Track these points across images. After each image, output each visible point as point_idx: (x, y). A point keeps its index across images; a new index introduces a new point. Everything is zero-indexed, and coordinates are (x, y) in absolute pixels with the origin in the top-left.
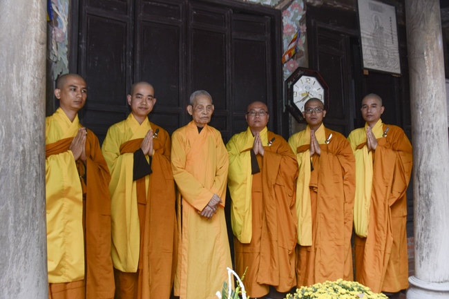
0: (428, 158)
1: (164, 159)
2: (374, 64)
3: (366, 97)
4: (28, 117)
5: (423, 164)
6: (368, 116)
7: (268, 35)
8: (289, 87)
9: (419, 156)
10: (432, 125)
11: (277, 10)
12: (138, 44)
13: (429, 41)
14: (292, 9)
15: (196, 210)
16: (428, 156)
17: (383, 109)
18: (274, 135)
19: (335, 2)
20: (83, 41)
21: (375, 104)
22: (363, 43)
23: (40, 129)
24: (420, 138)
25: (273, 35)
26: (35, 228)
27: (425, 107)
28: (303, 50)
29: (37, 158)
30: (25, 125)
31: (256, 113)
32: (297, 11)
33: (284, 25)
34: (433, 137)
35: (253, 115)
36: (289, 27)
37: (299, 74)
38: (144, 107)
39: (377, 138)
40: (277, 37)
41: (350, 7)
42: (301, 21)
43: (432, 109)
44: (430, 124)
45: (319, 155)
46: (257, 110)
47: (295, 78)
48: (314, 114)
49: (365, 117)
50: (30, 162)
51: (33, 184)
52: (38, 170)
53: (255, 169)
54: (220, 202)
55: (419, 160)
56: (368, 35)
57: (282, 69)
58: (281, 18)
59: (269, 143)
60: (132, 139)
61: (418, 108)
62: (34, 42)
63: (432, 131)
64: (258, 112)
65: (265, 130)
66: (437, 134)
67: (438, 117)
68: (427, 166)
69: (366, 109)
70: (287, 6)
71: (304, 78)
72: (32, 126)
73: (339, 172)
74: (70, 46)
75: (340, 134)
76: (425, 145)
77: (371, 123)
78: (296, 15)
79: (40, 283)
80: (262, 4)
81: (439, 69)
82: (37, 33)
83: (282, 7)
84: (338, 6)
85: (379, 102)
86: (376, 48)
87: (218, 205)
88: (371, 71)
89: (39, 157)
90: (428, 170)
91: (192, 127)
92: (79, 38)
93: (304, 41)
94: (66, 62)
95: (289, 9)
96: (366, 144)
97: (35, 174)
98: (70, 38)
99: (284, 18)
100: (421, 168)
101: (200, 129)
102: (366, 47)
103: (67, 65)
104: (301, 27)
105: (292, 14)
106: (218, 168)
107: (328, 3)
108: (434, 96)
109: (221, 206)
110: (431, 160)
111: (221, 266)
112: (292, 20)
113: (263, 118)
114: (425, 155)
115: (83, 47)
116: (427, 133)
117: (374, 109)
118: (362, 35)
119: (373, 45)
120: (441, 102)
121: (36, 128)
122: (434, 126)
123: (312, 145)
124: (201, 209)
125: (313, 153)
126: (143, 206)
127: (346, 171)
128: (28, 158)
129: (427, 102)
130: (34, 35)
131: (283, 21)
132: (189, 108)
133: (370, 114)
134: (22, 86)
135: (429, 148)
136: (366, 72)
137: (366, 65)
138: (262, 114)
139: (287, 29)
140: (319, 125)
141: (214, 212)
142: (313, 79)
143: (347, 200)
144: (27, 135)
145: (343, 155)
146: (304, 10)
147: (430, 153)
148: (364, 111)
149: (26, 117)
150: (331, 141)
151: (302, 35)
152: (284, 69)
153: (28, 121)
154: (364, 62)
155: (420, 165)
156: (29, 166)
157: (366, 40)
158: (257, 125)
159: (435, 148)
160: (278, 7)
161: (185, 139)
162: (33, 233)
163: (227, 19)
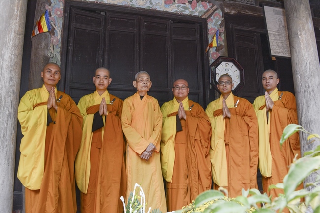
0: (307, 110)
1: (116, 118)
2: (279, 52)
3: (265, 72)
4: (6, 77)
5: (304, 116)
6: (267, 85)
7: (198, 36)
8: (212, 70)
9: (301, 110)
10: (309, 85)
11: (203, 18)
12: (107, 45)
13: (301, 25)
14: (214, 18)
15: (138, 154)
16: (307, 109)
17: (278, 80)
18: (193, 103)
19: (247, 11)
20: (71, 44)
21: (272, 77)
22: (270, 38)
23: (14, 86)
24: (300, 96)
25: (201, 35)
26: (5, 146)
27: (302, 73)
28: (223, 44)
29: (10, 103)
30: (3, 82)
31: (180, 87)
32: (217, 18)
33: (209, 28)
34: (310, 94)
35: (177, 88)
36: (212, 29)
37: (220, 61)
38: (102, 83)
39: (273, 101)
40: (204, 37)
41: (259, 13)
42: (220, 25)
43: (308, 74)
44: (307, 85)
45: (229, 118)
46: (180, 85)
47: (217, 63)
48: (225, 86)
49: (265, 86)
50: (5, 105)
51: (6, 119)
52: (10, 111)
53: (179, 129)
54: (154, 149)
55: (301, 112)
56: (273, 32)
57: (208, 58)
58: (206, 24)
59: (189, 108)
60: (94, 105)
61: (297, 74)
62: (13, 34)
63: (309, 90)
64: (181, 87)
65: (187, 99)
66: (313, 92)
67: (313, 79)
68: (307, 117)
69: (265, 80)
70: (211, 15)
71: (223, 63)
72: (8, 83)
73: (245, 128)
74: (62, 48)
75: (245, 100)
76: (304, 101)
77: (269, 91)
78: (217, 21)
79: (5, 183)
80: (192, 15)
81: (311, 44)
82: (15, 28)
83: (207, 17)
84: (250, 13)
85: (275, 75)
86: (281, 41)
87: (153, 151)
88: (277, 57)
89: (12, 102)
90: (308, 119)
91: (137, 96)
92: (68, 43)
93: (223, 38)
94: (59, 57)
95: (212, 17)
96: (266, 105)
97: (7, 113)
98: (62, 42)
99: (209, 23)
100: (303, 118)
101: (142, 98)
102: (273, 41)
103: (59, 60)
104: (221, 29)
105: (214, 20)
106: (155, 125)
107: (242, 12)
108: (308, 64)
109: (157, 152)
110: (310, 111)
111: (156, 195)
112: (214, 25)
113: (185, 91)
114: (305, 108)
115: (71, 48)
116: (305, 91)
117: (271, 80)
118: (269, 32)
119: (278, 39)
120: (314, 68)
121: (11, 84)
122: (310, 86)
123: (224, 110)
124: (140, 153)
125: (225, 116)
126: (99, 149)
127: (250, 126)
128: (4, 102)
129: (303, 68)
130: (13, 30)
131: (208, 25)
132: (134, 83)
133: (268, 84)
134: (3, 58)
135: (307, 103)
136: (274, 58)
137: (273, 53)
138: (184, 88)
139: (211, 31)
140: (229, 94)
141: (150, 156)
142: (231, 64)
143: (252, 149)
144: (4, 88)
145: (247, 115)
146: (222, 17)
147: (308, 107)
148: (264, 82)
149: (4, 77)
150: (238, 105)
151: (221, 34)
152: (210, 58)
153: (6, 79)
154: (272, 51)
155: (302, 116)
156: (4, 107)
157: (272, 35)
158: (181, 96)
159: (312, 102)
160: (204, 17)
161: (131, 104)
162: (3, 150)
163: (168, 26)
